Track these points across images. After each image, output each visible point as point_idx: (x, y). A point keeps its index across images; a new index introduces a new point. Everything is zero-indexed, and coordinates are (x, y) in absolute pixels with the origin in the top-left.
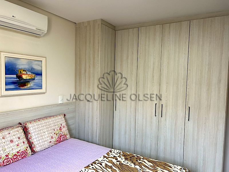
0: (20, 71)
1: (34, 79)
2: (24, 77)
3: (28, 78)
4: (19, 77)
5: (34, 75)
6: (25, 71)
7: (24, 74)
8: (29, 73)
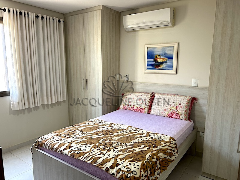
0: (156, 56)
1: (166, 62)
2: (159, 60)
3: (161, 61)
4: (156, 61)
5: (166, 59)
6: (160, 56)
7: (159, 58)
8: (162, 57)
